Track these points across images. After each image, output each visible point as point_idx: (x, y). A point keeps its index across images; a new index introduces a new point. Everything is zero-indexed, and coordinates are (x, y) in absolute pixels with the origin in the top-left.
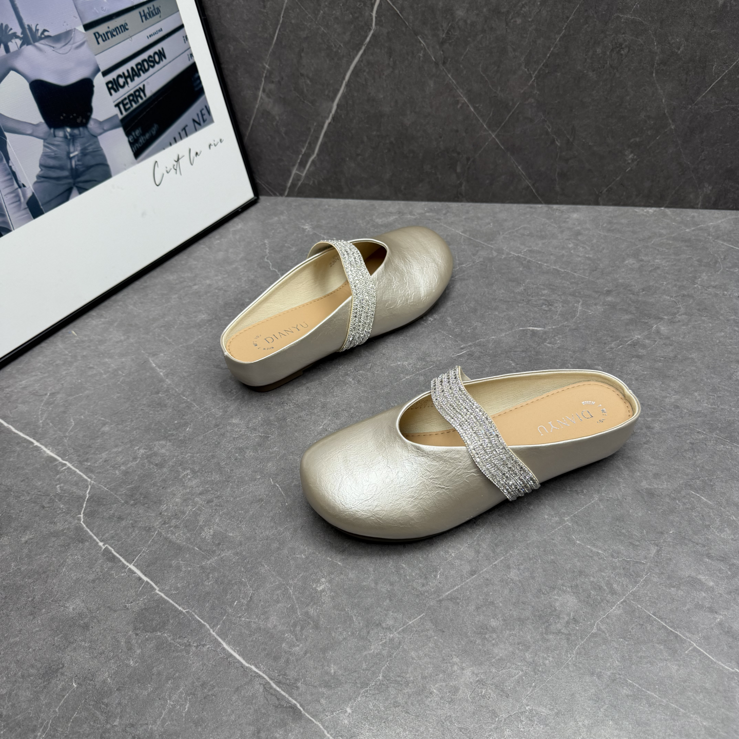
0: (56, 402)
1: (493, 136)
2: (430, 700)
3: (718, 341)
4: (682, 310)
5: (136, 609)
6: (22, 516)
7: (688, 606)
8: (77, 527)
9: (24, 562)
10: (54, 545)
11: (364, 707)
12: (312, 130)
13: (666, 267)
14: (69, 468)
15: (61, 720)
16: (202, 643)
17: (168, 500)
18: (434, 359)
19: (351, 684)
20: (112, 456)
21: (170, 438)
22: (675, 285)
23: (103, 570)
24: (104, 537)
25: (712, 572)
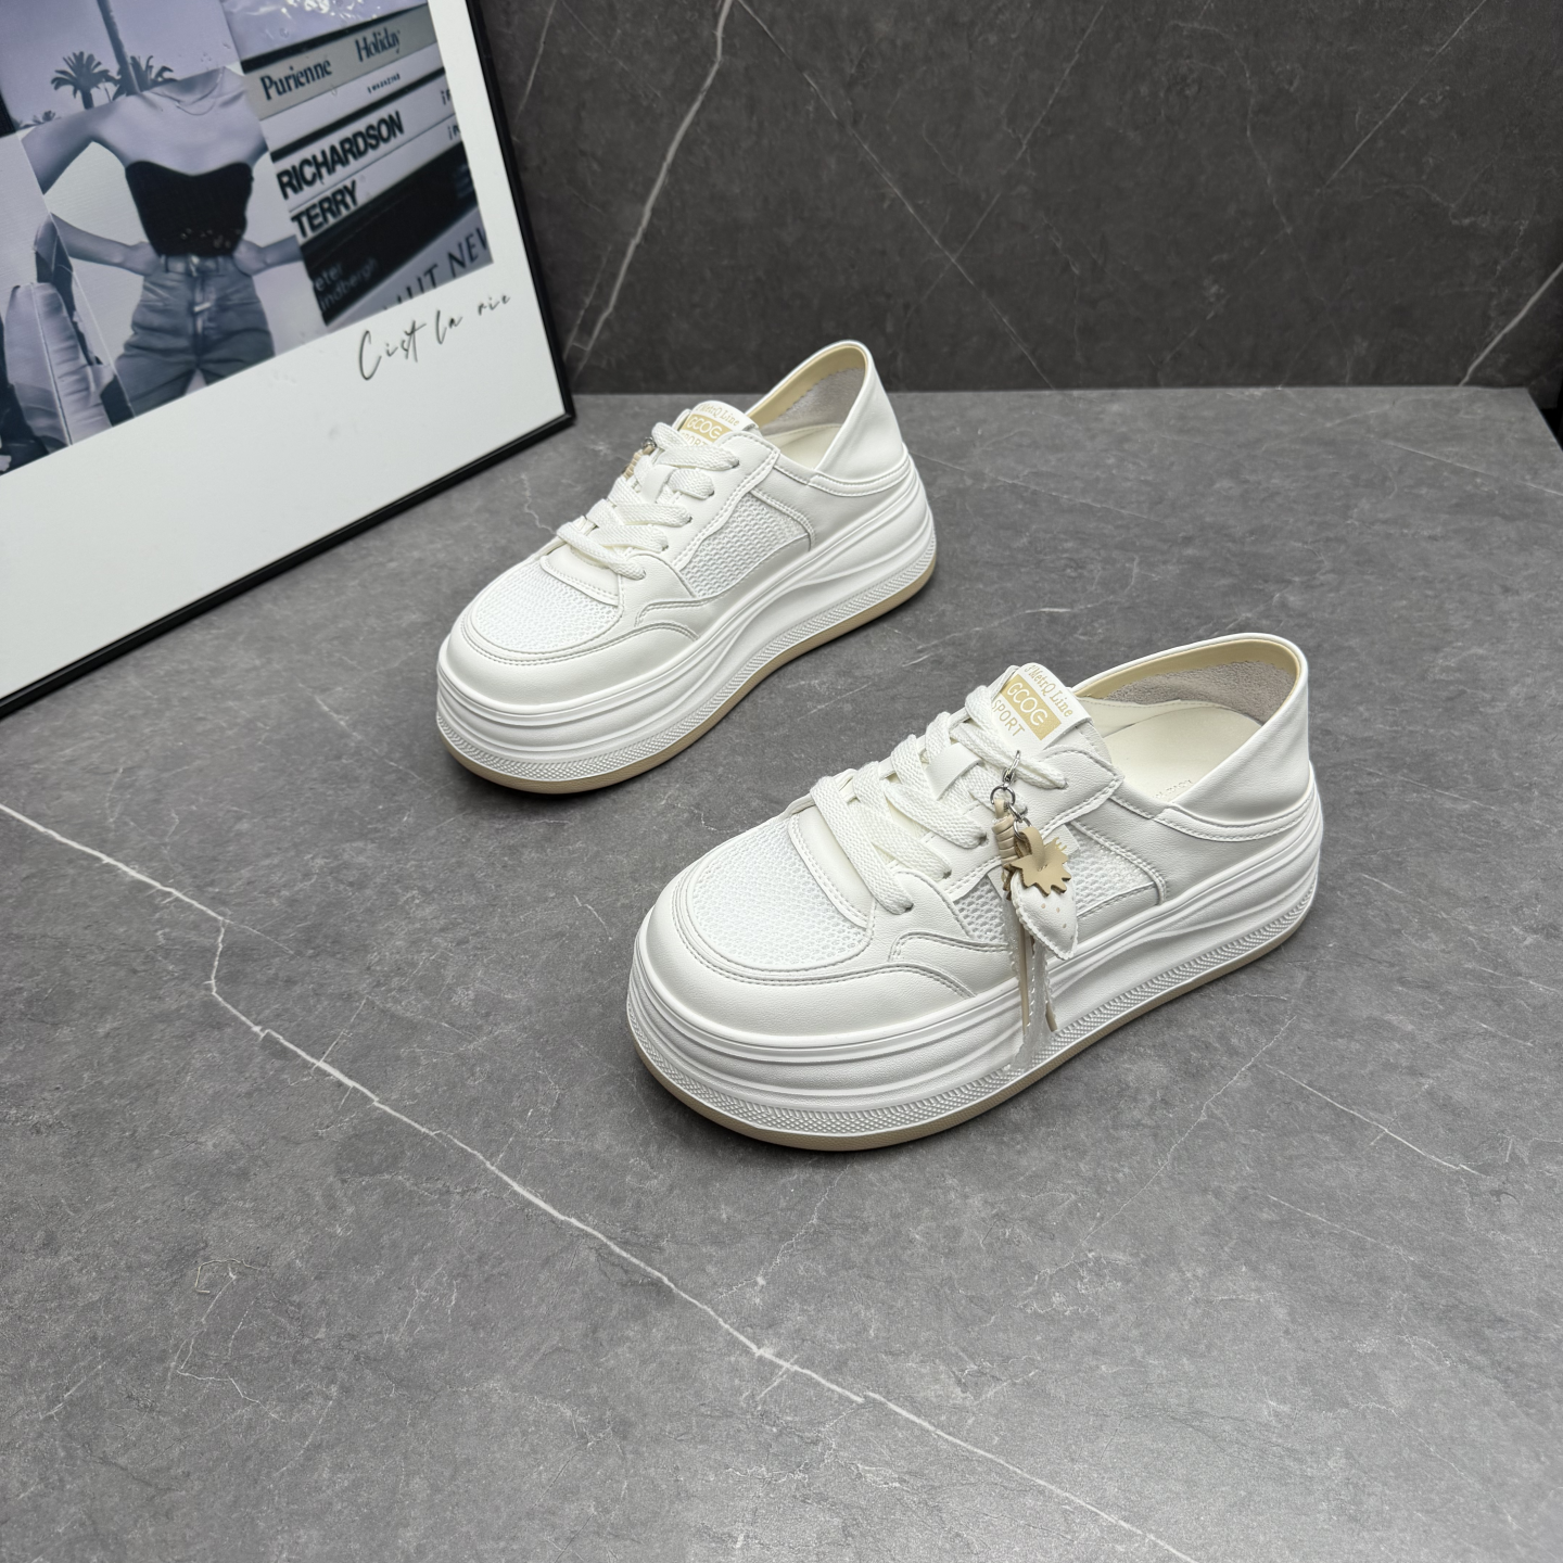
0: (137, 784)
1: (953, 260)
2: (910, 1252)
3: (1396, 616)
4: (1327, 565)
5: (338, 1137)
8: (204, 1002)
9: (106, 1070)
10: (163, 1037)
11: (789, 1272)
12: (604, 260)
13: (1292, 491)
14: (177, 900)
15: (212, 1336)
16: (473, 1186)
17: (379, 944)
18: (869, 672)
19: (760, 1236)
20: (261, 873)
22: (1312, 523)
23: (266, 1073)
24: (261, 1017)
25: (1410, 1008)
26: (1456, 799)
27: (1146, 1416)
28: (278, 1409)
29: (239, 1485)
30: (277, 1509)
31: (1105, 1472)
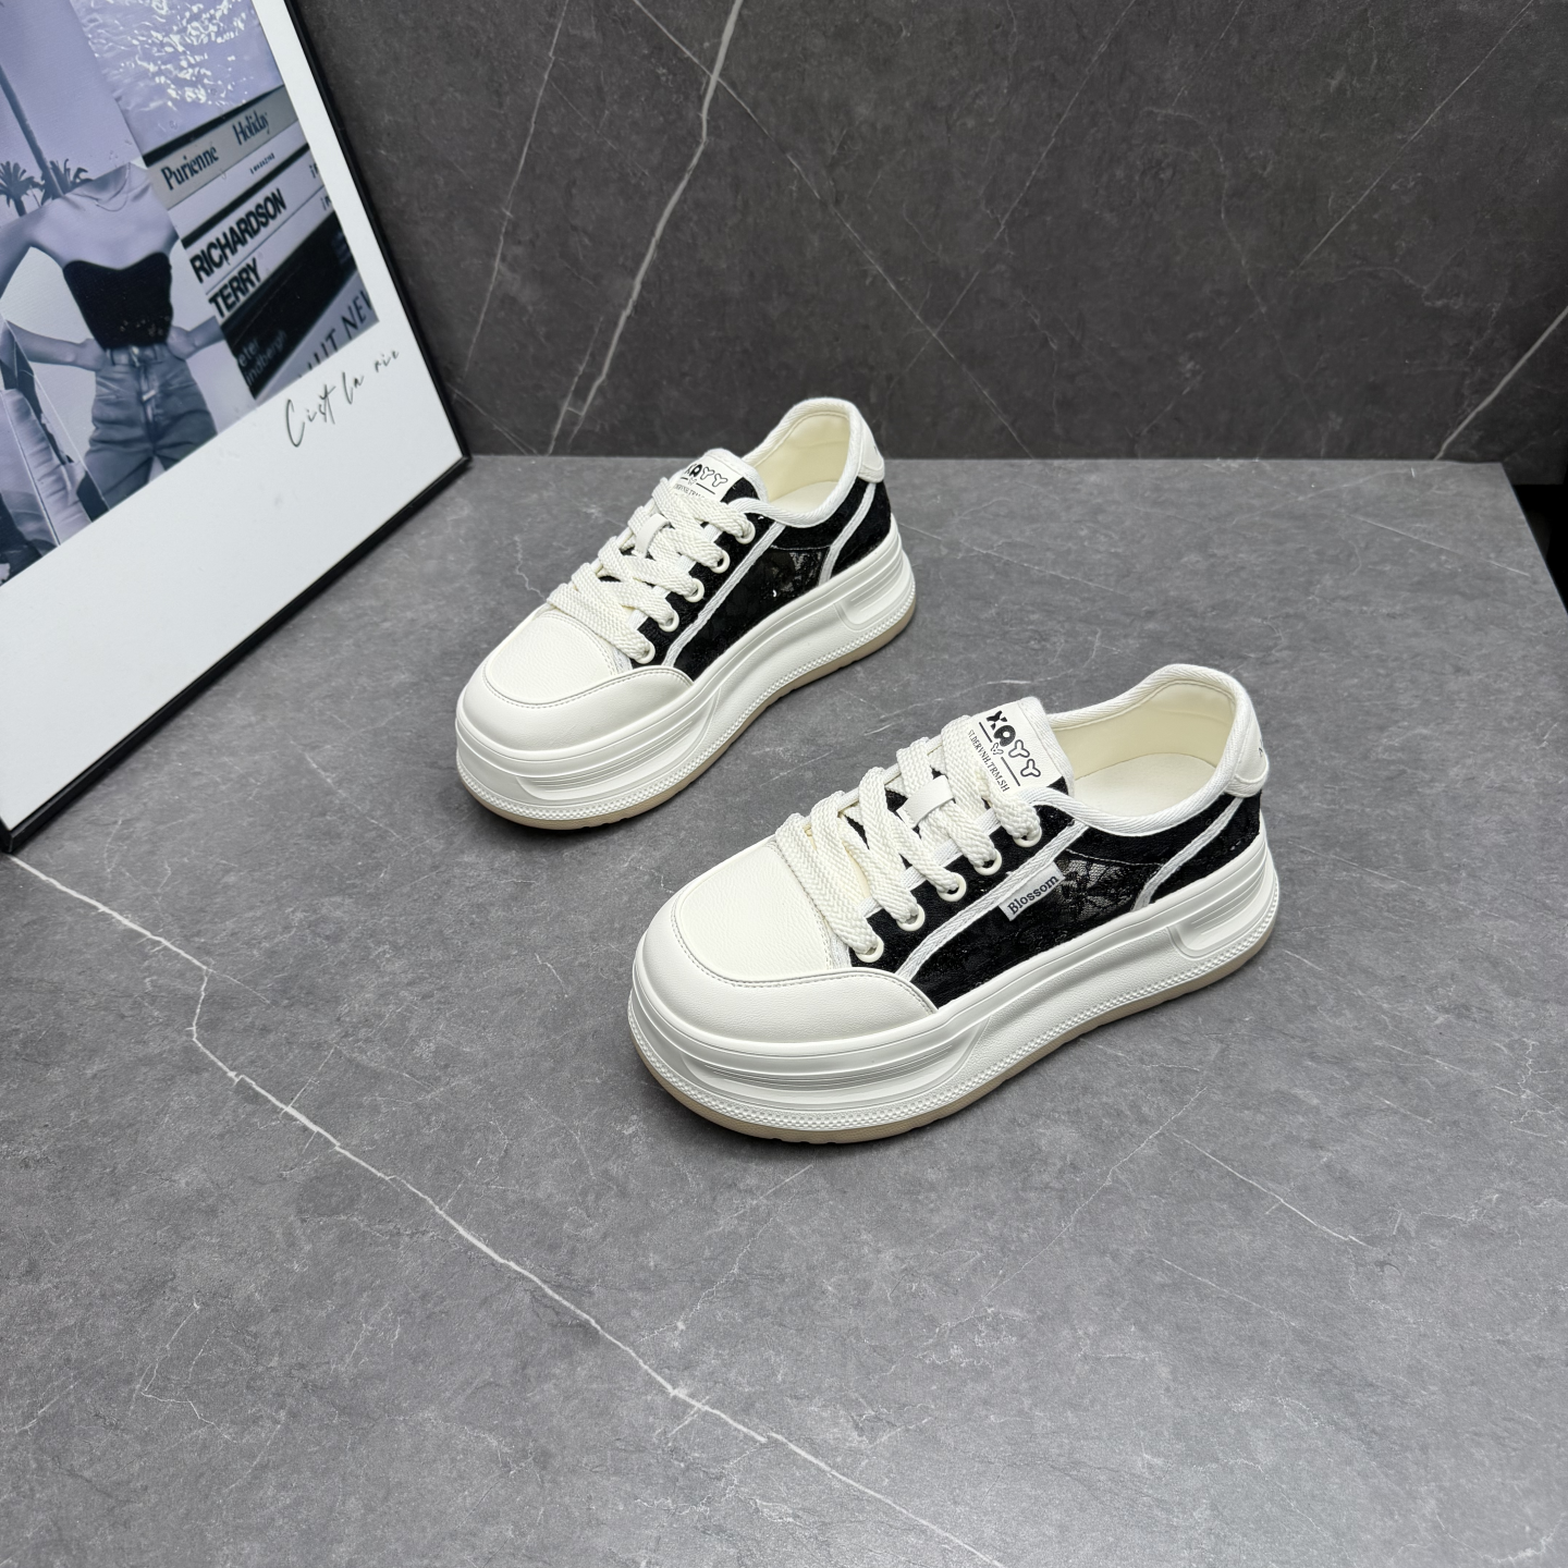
0: (135, 835)
1: (934, 335)
2: (821, 1303)
3: (1346, 694)
4: (1284, 642)
5: (301, 1179)
6: (85, 1032)
7: (1273, 1139)
8: (186, 1047)
9: (92, 1109)
10: (145, 1079)
11: (707, 1318)
12: (597, 330)
13: (1258, 565)
14: (166, 948)
15: (175, 1362)
16: (421, 1229)
17: (350, 996)
18: (832, 740)
19: (684, 1284)
20: (245, 924)
21: (350, 891)
22: (1273, 598)
23: (238, 1117)
25: (1318, 1082)
26: (1383, 879)
27: (1028, 1465)
28: (231, 1430)
29: (191, 1499)
30: (224, 1523)
31: (985, 1515)
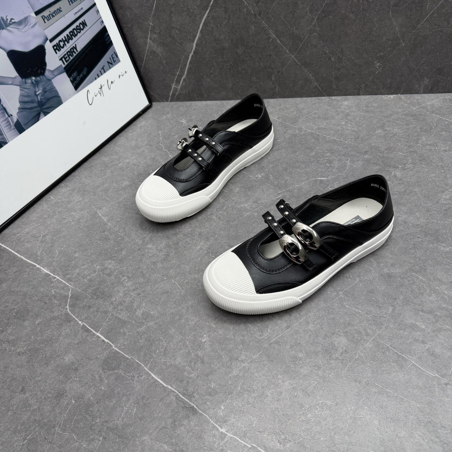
0: (46, 241)
1: (293, 57)
2: (266, 399)
3: (431, 180)
4: (410, 161)
5: (103, 358)
6: (35, 309)
7: (410, 341)
8: (66, 313)
9: (38, 335)
10: (54, 325)
11: (231, 405)
12: (182, 61)
13: (401, 133)
14: (58, 279)
15: (68, 421)
16: (141, 375)
17: (115, 295)
18: (263, 201)
19: (223, 393)
20: (82, 271)
22: (406, 145)
23: (83, 337)
24: (81, 318)
25: (424, 320)
26: (445, 247)
28: (86, 444)
